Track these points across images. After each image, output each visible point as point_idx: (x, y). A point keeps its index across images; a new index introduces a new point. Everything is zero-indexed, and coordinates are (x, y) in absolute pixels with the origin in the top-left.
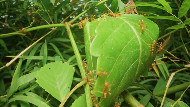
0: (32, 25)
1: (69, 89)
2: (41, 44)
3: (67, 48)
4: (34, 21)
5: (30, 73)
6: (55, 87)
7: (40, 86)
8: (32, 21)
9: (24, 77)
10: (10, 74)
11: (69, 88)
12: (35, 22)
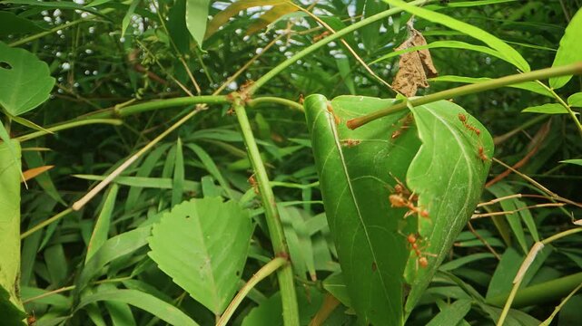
0: (140, 95)
1: (237, 277)
2: (166, 146)
3: (235, 158)
4: (146, 84)
5: (135, 228)
6: (201, 271)
7: (159, 267)
8: (140, 85)
9: (119, 240)
10: (79, 232)
11: (238, 274)
12: (149, 86)
